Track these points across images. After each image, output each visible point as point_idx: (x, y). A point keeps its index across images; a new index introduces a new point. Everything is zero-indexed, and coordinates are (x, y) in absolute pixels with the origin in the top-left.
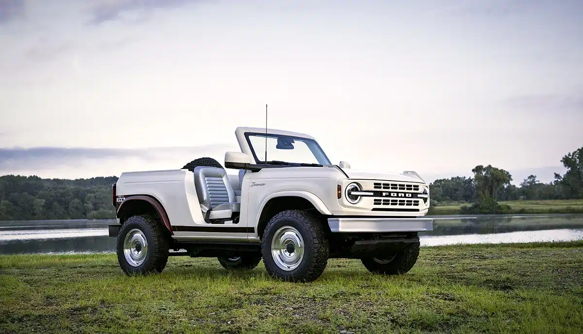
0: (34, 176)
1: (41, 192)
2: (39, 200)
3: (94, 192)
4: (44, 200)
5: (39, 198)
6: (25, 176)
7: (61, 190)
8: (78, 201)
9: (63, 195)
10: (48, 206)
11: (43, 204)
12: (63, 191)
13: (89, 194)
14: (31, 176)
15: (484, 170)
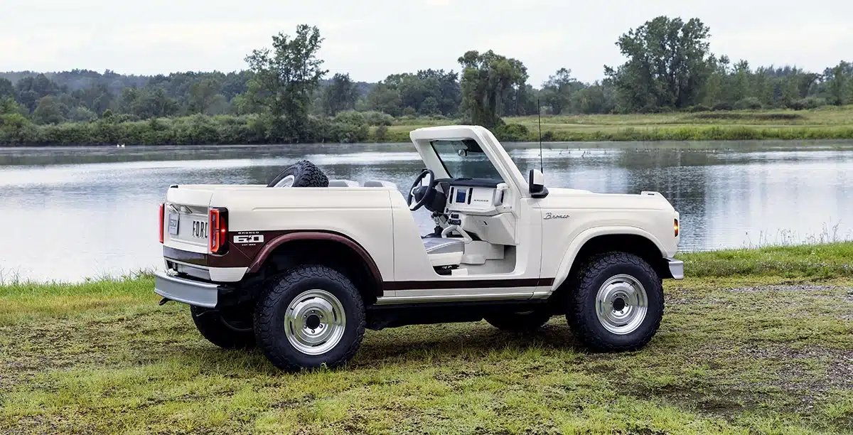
15: (480, 59)
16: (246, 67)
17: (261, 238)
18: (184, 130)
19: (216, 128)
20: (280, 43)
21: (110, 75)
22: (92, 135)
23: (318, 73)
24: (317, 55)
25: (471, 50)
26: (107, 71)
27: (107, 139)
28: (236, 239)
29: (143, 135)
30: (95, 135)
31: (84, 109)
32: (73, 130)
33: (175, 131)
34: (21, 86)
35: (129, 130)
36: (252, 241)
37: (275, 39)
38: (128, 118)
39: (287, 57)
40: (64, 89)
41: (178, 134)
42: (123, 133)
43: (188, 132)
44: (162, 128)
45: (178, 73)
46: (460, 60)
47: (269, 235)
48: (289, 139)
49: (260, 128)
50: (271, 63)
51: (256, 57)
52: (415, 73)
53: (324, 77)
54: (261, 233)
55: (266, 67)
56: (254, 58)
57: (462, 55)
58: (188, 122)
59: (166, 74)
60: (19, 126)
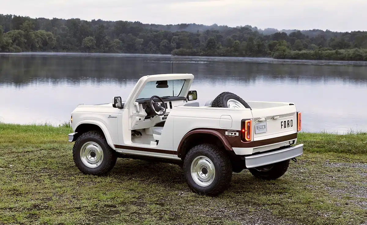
0: (138, 21)
1: (141, 34)
2: (139, 39)
3: (178, 35)
4: (143, 40)
5: (139, 38)
6: (132, 21)
7: (155, 33)
8: (167, 41)
9: (156, 36)
10: (145, 44)
11: (142, 43)
12: (156, 33)
13: (174, 37)
14: (136, 22)
18: (349, 55)
19: (363, 54)
21: (328, 31)
22: (312, 56)
26: (327, 30)
27: (318, 57)
29: (332, 56)
30: (313, 56)
31: (314, 45)
32: (305, 53)
33: (345, 55)
34: (290, 35)
35: (327, 54)
38: (328, 49)
40: (308, 37)
41: (346, 57)
42: (324, 55)
43: (350, 56)
44: (340, 54)
45: (354, 31)
58: (351, 51)
59: (350, 32)
60: (284, 51)
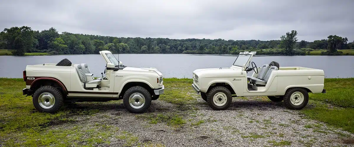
1: (169, 44)
8: (181, 47)
11: (169, 48)
15: (333, 37)
16: (280, 39)
17: (34, 79)
18: (267, 52)
20: (288, 34)
23: (296, 40)
24: (296, 36)
25: (331, 35)
28: (28, 78)
33: (265, 52)
36: (32, 79)
37: (287, 33)
38: (257, 49)
39: (289, 37)
44: (263, 51)
46: (328, 37)
47: (36, 78)
48: (288, 54)
49: (282, 51)
50: (286, 38)
51: (283, 37)
52: (321, 40)
53: (297, 41)
54: (34, 77)
55: (285, 39)
56: (282, 37)
57: (329, 36)
58: (268, 50)
60: (236, 50)
